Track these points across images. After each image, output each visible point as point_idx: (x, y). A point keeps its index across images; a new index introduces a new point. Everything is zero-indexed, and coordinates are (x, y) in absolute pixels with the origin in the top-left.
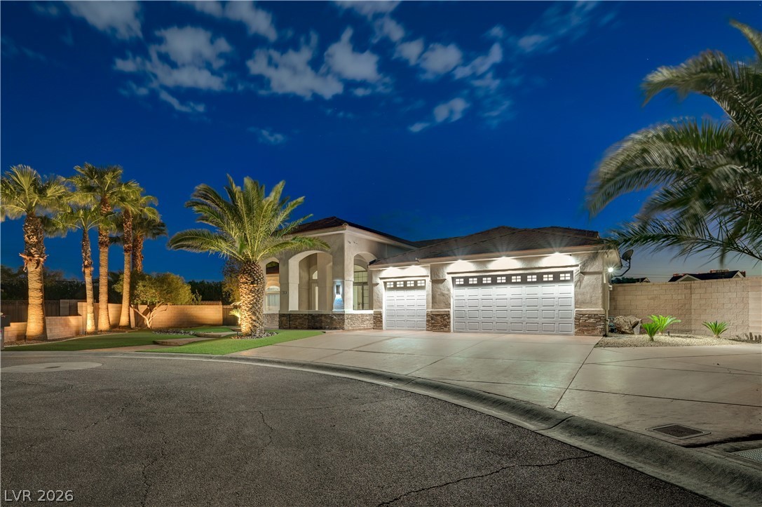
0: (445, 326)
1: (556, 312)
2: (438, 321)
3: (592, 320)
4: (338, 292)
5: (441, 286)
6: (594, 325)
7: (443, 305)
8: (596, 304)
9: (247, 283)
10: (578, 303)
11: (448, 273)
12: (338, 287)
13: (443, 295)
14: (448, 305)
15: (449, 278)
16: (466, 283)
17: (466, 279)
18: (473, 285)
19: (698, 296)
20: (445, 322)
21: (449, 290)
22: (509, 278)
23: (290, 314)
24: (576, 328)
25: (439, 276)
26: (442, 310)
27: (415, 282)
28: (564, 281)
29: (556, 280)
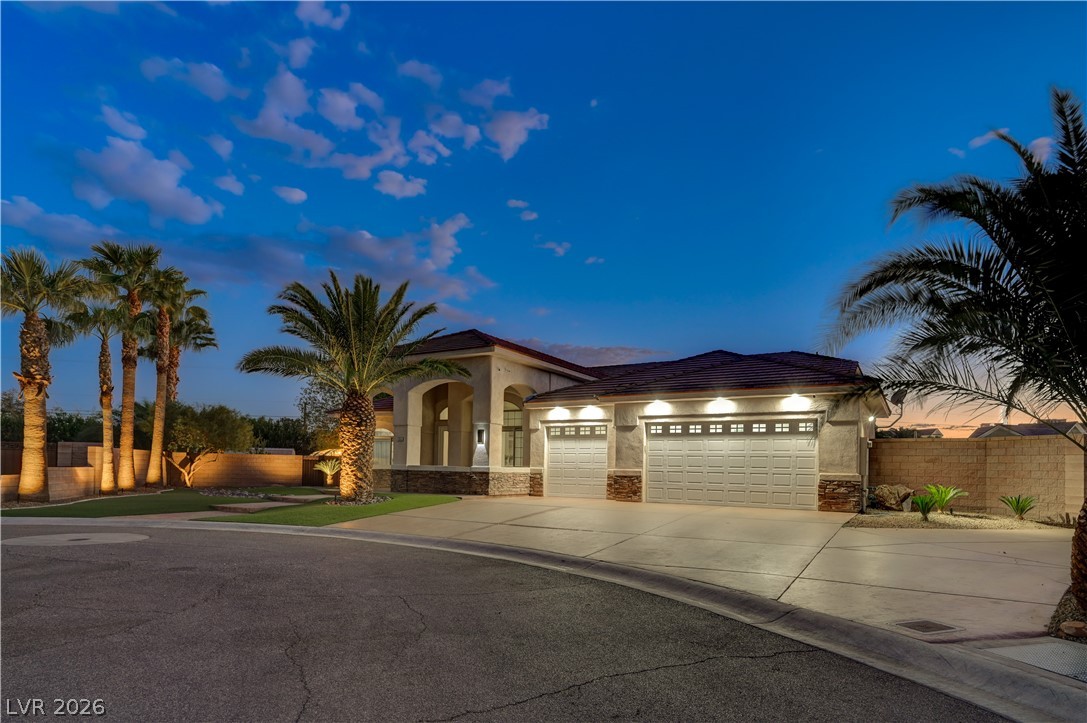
0: (635, 493)
1: (793, 476)
2: (624, 487)
3: (842, 490)
4: (480, 441)
5: (629, 435)
6: (846, 496)
7: (631, 462)
8: (848, 467)
9: (350, 424)
10: (823, 465)
11: (641, 418)
12: (480, 433)
13: (633, 448)
14: (639, 463)
15: (641, 423)
16: (666, 432)
17: (666, 427)
18: (676, 435)
19: (995, 459)
20: (634, 488)
21: (641, 442)
22: (726, 426)
23: (408, 471)
24: (820, 501)
25: (626, 421)
26: (631, 470)
27: (592, 428)
28: (805, 433)
29: (794, 432)
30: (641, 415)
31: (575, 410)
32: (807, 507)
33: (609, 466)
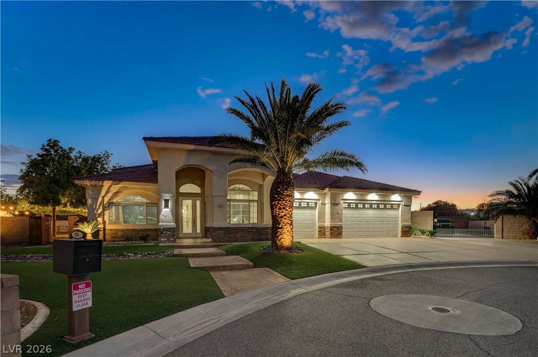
0: (340, 234)
1: (392, 225)
2: (335, 231)
3: (407, 229)
5: (337, 207)
6: (408, 231)
7: (337, 220)
8: (409, 221)
10: (403, 220)
11: (342, 200)
13: (338, 213)
14: (341, 220)
15: (342, 202)
16: (349, 207)
17: (349, 204)
18: (353, 208)
20: (339, 232)
21: (341, 210)
22: (371, 205)
23: (228, 228)
24: (401, 233)
25: (336, 201)
26: (338, 224)
27: (308, 203)
28: (395, 209)
29: (392, 208)
30: (342, 198)
31: (302, 193)
32: (396, 236)
33: (319, 222)
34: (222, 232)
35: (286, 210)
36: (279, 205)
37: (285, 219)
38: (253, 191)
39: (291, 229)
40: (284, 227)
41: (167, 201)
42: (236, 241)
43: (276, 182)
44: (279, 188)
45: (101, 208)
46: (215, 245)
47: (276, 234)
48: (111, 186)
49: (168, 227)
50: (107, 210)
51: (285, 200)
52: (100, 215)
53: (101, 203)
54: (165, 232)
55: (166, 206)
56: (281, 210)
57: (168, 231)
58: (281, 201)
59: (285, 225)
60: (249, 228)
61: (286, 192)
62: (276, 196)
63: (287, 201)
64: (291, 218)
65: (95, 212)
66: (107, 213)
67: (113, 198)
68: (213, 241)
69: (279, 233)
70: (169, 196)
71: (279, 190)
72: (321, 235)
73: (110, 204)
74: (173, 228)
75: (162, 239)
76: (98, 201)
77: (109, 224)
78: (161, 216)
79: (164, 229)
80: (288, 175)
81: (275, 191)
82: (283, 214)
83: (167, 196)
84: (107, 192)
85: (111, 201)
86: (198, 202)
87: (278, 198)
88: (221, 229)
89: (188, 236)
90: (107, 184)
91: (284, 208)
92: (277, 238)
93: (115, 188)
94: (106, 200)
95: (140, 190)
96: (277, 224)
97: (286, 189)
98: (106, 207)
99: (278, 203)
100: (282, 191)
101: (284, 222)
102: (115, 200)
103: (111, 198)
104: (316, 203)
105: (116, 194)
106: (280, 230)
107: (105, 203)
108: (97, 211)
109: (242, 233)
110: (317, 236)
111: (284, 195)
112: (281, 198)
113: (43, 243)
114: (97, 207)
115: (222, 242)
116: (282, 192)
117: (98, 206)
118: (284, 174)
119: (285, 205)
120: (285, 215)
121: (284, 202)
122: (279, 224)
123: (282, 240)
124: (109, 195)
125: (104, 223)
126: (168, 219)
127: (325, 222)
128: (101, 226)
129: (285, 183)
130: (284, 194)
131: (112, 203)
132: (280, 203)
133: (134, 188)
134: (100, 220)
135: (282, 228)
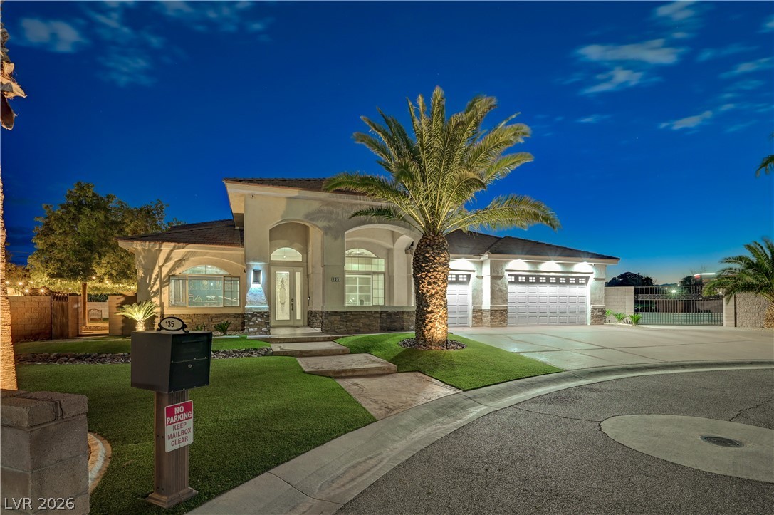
0: (504, 321)
1: (577, 307)
2: (497, 317)
3: (600, 313)
5: (499, 282)
7: (500, 300)
8: (601, 301)
10: (593, 301)
11: (507, 271)
13: (501, 291)
14: (505, 301)
15: (506, 274)
16: (516, 282)
17: (517, 277)
18: (522, 283)
20: (503, 318)
21: (506, 286)
22: (548, 278)
23: (347, 312)
24: (591, 319)
25: (498, 272)
26: (502, 306)
27: (457, 276)
28: (582, 284)
29: (577, 283)
30: (507, 269)
32: (584, 324)
33: (473, 304)
34: (338, 318)
35: (439, 286)
36: (428, 278)
37: (437, 299)
38: (378, 258)
39: (446, 313)
40: (435, 311)
41: (257, 273)
42: (358, 332)
43: (423, 244)
44: (428, 252)
45: (158, 282)
46: (329, 338)
47: (423, 321)
48: (172, 251)
49: (259, 311)
50: (166, 286)
51: (436, 271)
52: (156, 293)
53: (157, 275)
54: (255, 319)
55: (256, 281)
56: (430, 285)
57: (259, 317)
58: (430, 272)
59: (437, 308)
60: (376, 312)
61: (437, 258)
62: (424, 265)
63: (439, 271)
64: (445, 297)
65: (149, 289)
66: (165, 290)
67: (175, 269)
68: (325, 331)
69: (428, 320)
70: (261, 265)
71: (428, 255)
72: (477, 322)
73: (171, 276)
74: (266, 312)
75: (250, 330)
76: (152, 272)
77: (169, 307)
78: (248, 295)
79: (253, 315)
80: (440, 234)
81: (421, 257)
82: (434, 291)
83: (257, 265)
84: (168, 259)
85: (173, 273)
86: (298, 276)
87: (427, 268)
88: (336, 313)
89: (283, 325)
90: (167, 247)
91: (434, 283)
92: (425, 327)
93: (179, 253)
94: (165, 271)
95: (215, 256)
96: (425, 306)
97: (438, 255)
98: (165, 282)
99: (427, 276)
100: (433, 257)
101: (435, 303)
102: (177, 272)
103: (173, 269)
104: (469, 276)
105: (179, 263)
106: (429, 316)
107: (163, 275)
108: (152, 288)
109: (367, 319)
110: (471, 324)
111: (436, 263)
112: (431, 268)
113: (70, 335)
114: (152, 282)
115: (337, 333)
116: (432, 259)
117: (152, 280)
118: (434, 232)
119: (436, 277)
120: (437, 293)
121: (435, 273)
122: (428, 306)
123: (432, 330)
124: (170, 264)
125: (162, 305)
126: (258, 299)
127: (482, 304)
128: (158, 310)
129: (437, 245)
130: (436, 261)
131: (174, 275)
132: (430, 274)
133: (206, 254)
134: (156, 300)
135: (432, 312)
